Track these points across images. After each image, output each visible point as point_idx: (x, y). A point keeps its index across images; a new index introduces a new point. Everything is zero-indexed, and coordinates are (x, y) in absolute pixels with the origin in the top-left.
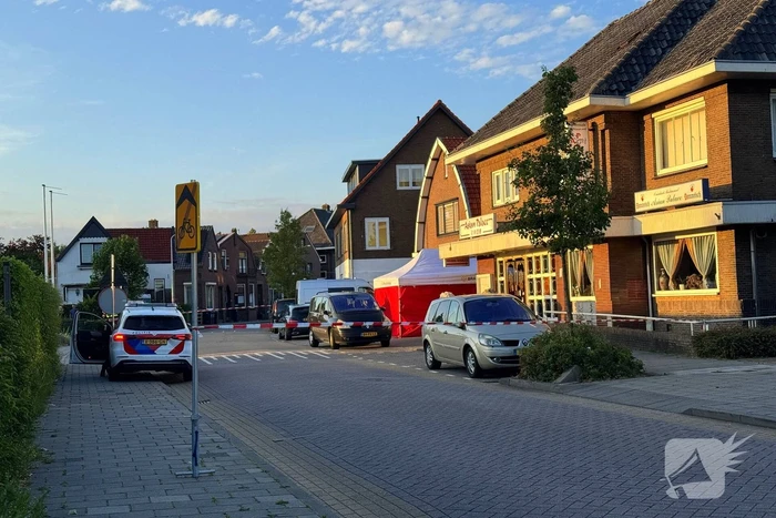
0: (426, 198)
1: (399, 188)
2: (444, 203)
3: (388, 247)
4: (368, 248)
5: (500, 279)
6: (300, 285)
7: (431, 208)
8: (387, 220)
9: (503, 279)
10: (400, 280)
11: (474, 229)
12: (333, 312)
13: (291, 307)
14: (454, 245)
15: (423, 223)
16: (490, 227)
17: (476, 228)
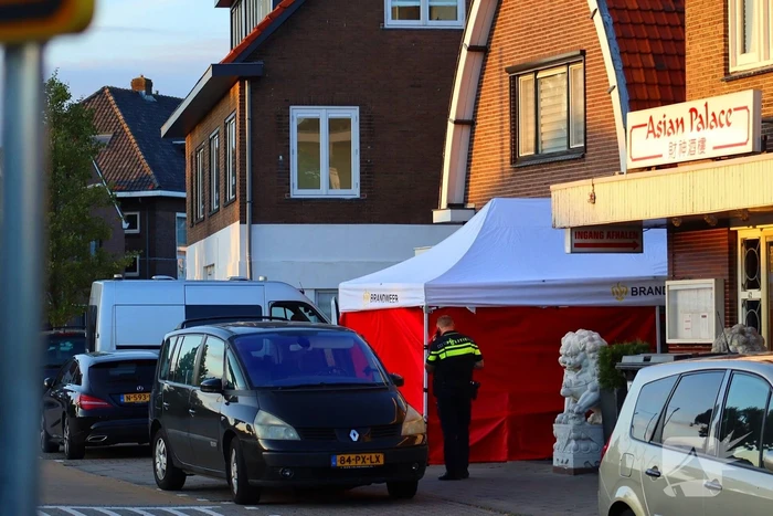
0: (481, 51)
1: (391, 22)
2: (534, 68)
3: (354, 192)
4: (297, 192)
5: (743, 295)
6: (103, 294)
7: (496, 80)
8: (352, 113)
9: (756, 294)
10: (428, 289)
11: (677, 137)
12: (239, 386)
13: (83, 361)
14: (605, 186)
15: (468, 124)
16: (740, 131)
17: (688, 134)
